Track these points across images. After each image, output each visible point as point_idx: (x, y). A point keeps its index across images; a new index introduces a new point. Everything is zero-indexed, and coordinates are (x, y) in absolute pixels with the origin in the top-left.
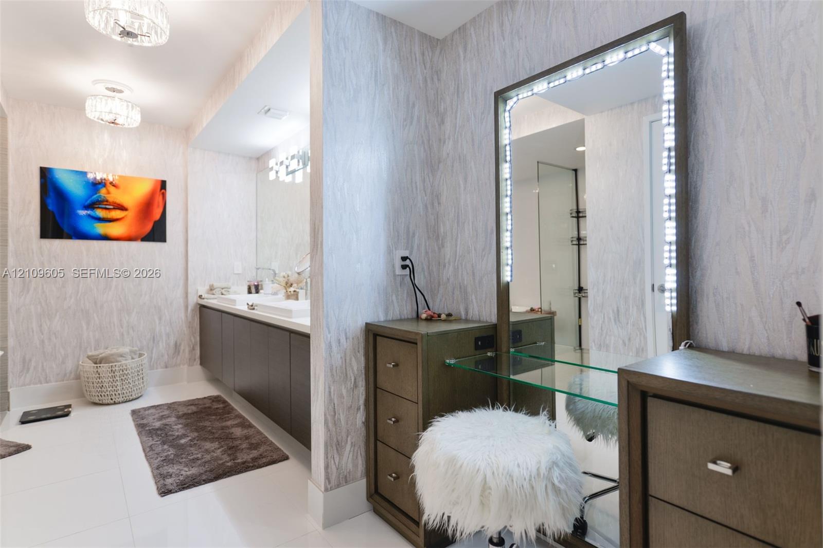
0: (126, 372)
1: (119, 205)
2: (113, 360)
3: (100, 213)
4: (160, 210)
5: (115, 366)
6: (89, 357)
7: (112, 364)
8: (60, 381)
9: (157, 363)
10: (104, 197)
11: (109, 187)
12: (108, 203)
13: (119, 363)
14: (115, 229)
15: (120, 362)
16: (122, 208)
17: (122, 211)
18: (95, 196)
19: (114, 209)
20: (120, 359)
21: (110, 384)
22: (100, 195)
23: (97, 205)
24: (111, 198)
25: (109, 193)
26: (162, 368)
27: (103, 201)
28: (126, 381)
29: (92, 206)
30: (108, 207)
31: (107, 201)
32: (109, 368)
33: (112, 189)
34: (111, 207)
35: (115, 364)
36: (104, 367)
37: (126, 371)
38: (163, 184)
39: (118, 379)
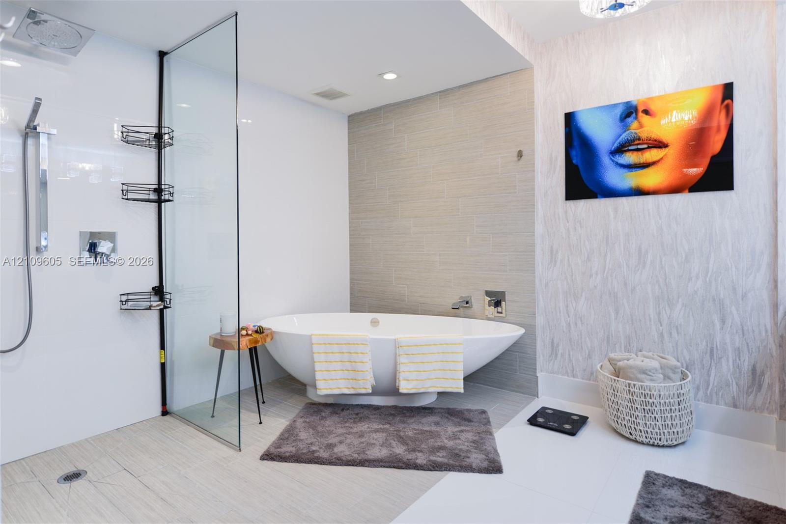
0: (651, 401)
1: (656, 141)
2: (632, 376)
3: (630, 158)
4: (723, 135)
5: (634, 385)
6: (611, 361)
7: (630, 382)
8: (587, 380)
9: (717, 394)
10: (636, 133)
11: (642, 117)
12: (641, 142)
13: (640, 383)
14: (650, 178)
15: (642, 382)
16: (660, 145)
17: (659, 150)
18: (624, 136)
19: (649, 148)
20: (643, 376)
21: (628, 410)
22: (631, 133)
23: (626, 147)
24: (644, 134)
25: (641, 126)
26: (726, 404)
27: (634, 141)
28: (650, 414)
29: (621, 149)
30: (640, 147)
31: (639, 139)
32: (626, 387)
33: (644, 119)
34: (645, 146)
35: (635, 383)
36: (621, 383)
37: (651, 398)
38: (728, 90)
39: (639, 407)
